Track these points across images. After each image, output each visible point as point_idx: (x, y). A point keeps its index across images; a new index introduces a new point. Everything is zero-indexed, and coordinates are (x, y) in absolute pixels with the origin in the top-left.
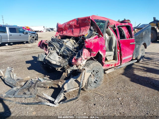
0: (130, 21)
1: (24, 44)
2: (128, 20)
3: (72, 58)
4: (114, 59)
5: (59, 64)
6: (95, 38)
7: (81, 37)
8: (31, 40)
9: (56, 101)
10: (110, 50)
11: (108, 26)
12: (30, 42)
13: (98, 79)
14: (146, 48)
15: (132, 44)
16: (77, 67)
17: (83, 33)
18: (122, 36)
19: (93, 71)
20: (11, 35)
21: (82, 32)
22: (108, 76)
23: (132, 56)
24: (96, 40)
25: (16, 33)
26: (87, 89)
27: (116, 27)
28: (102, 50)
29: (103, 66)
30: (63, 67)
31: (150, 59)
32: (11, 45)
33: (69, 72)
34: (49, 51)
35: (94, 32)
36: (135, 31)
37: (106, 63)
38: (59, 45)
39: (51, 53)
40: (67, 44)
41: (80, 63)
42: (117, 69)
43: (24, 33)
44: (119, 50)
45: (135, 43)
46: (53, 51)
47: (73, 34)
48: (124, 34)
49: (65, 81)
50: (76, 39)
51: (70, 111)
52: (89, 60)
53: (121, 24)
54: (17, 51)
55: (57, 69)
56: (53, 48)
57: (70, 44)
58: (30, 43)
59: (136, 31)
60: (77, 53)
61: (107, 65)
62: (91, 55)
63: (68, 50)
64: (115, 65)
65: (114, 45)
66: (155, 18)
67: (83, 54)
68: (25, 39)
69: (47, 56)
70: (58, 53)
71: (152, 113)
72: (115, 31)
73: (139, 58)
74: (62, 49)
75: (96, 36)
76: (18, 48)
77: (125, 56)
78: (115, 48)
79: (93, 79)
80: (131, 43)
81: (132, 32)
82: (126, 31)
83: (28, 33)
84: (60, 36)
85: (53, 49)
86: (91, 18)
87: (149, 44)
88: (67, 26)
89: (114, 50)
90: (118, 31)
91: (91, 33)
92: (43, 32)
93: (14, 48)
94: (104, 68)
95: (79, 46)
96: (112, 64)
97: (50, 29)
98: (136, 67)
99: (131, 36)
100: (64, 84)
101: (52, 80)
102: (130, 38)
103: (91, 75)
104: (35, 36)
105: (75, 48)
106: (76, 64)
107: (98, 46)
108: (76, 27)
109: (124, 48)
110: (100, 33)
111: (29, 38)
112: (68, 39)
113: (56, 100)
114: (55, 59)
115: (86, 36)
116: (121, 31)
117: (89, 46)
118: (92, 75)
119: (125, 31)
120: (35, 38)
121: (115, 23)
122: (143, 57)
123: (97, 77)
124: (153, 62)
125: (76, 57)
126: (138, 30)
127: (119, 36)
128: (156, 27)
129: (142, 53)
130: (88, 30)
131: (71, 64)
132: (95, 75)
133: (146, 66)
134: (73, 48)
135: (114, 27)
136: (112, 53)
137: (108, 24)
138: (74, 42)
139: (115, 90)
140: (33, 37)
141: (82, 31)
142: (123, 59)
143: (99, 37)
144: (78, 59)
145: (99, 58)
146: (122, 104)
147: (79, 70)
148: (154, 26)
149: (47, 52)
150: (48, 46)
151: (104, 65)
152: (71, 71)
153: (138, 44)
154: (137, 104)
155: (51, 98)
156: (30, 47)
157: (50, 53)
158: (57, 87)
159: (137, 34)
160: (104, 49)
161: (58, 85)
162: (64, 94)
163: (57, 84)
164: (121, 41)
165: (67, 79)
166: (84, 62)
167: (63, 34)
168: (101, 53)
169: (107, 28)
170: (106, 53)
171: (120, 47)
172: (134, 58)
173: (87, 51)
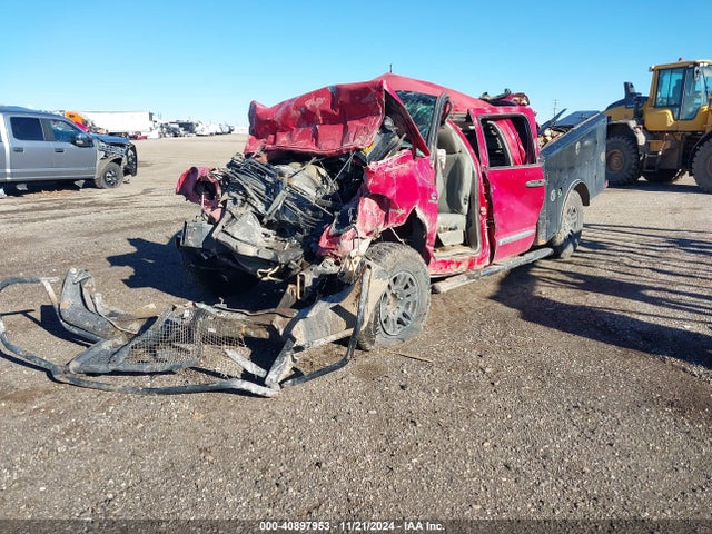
0: (527, 100)
1: (77, 188)
2: (518, 95)
3: (316, 233)
4: (468, 241)
5: (267, 255)
6: (403, 160)
7: (348, 155)
8: (108, 174)
9: (273, 376)
10: (454, 207)
11: (445, 116)
12: (103, 181)
13: (408, 312)
14: (586, 202)
15: (532, 185)
16: (337, 263)
17: (357, 140)
18: (498, 157)
19: (395, 280)
20: (19, 150)
21: (351, 139)
22: (445, 304)
23: (534, 231)
24: (406, 168)
25: (42, 140)
26: (372, 343)
27: (475, 121)
28: (424, 205)
29: (428, 263)
30: (286, 265)
31: (602, 248)
32: (19, 194)
33: (308, 283)
34: (224, 210)
35: (397, 137)
36: (545, 136)
37: (438, 255)
38: (264, 187)
39: (233, 217)
40: (295, 183)
41: (350, 248)
42: (478, 278)
43: (74, 143)
44: (484, 209)
45: (544, 182)
46: (242, 210)
47: (316, 145)
48: (504, 149)
49: (295, 313)
50: (330, 163)
51: (321, 406)
52: (378, 240)
53: (493, 110)
54: (53, 218)
55: (260, 276)
56: (239, 198)
57: (306, 181)
58: (105, 186)
59: (549, 138)
60: (336, 214)
61: (443, 262)
62: (386, 220)
63: (302, 202)
64: (471, 264)
65: (466, 191)
66: (632, 86)
67: (359, 216)
68: (83, 169)
69: (219, 228)
70: (260, 217)
71: (592, 405)
72: (470, 137)
73: (559, 240)
74: (278, 203)
75: (404, 151)
76: (54, 208)
77: (507, 232)
78: (471, 200)
79: (392, 311)
80: (529, 184)
81: (534, 141)
82: (513, 137)
83: (95, 142)
84: (265, 150)
85: (239, 201)
86: (385, 87)
87: (599, 190)
88: (294, 113)
89: (465, 207)
90: (482, 137)
91: (386, 141)
92: (145, 137)
93: (37, 205)
94: (432, 272)
95: (341, 188)
96: (459, 258)
97: (177, 126)
98: (548, 275)
99: (529, 156)
100: (294, 321)
101: (247, 312)
102: (524, 163)
103: (385, 295)
104: (126, 154)
105: (326, 197)
106: (335, 252)
107: (411, 189)
108: (329, 119)
109: (504, 202)
110: (416, 142)
111: (100, 166)
112: (297, 165)
113: (272, 372)
114: (253, 240)
115: (368, 152)
116: (492, 139)
117: (382, 187)
118: (389, 297)
119: (508, 138)
120: (124, 162)
121: (472, 106)
122: (573, 238)
123: (409, 303)
124: (611, 258)
125: (332, 229)
126: (555, 133)
127: (484, 154)
128: (633, 124)
129: (572, 222)
130: (377, 131)
131: (313, 256)
132: (402, 295)
133: (584, 271)
134: (319, 196)
135: (469, 119)
136: (459, 220)
137: (445, 110)
138: (320, 174)
139: (471, 347)
140: (114, 161)
141: (352, 135)
142: (501, 241)
143: (414, 156)
144: (339, 235)
145: (413, 234)
146: (497, 384)
147: (343, 274)
148: (626, 117)
149: (216, 214)
150: (219, 192)
151: (432, 259)
152: (314, 280)
153: (555, 187)
154: (544, 382)
155: (252, 368)
156: (107, 201)
157: (228, 215)
158: (265, 335)
159: (552, 148)
160: (433, 200)
161: (271, 328)
162: (294, 360)
163: (268, 323)
164: (492, 173)
165: (304, 305)
166: (364, 246)
167: (278, 144)
168: (420, 214)
169: (443, 123)
170: (440, 217)
171: (487, 196)
172: (542, 242)
173: (374, 204)
